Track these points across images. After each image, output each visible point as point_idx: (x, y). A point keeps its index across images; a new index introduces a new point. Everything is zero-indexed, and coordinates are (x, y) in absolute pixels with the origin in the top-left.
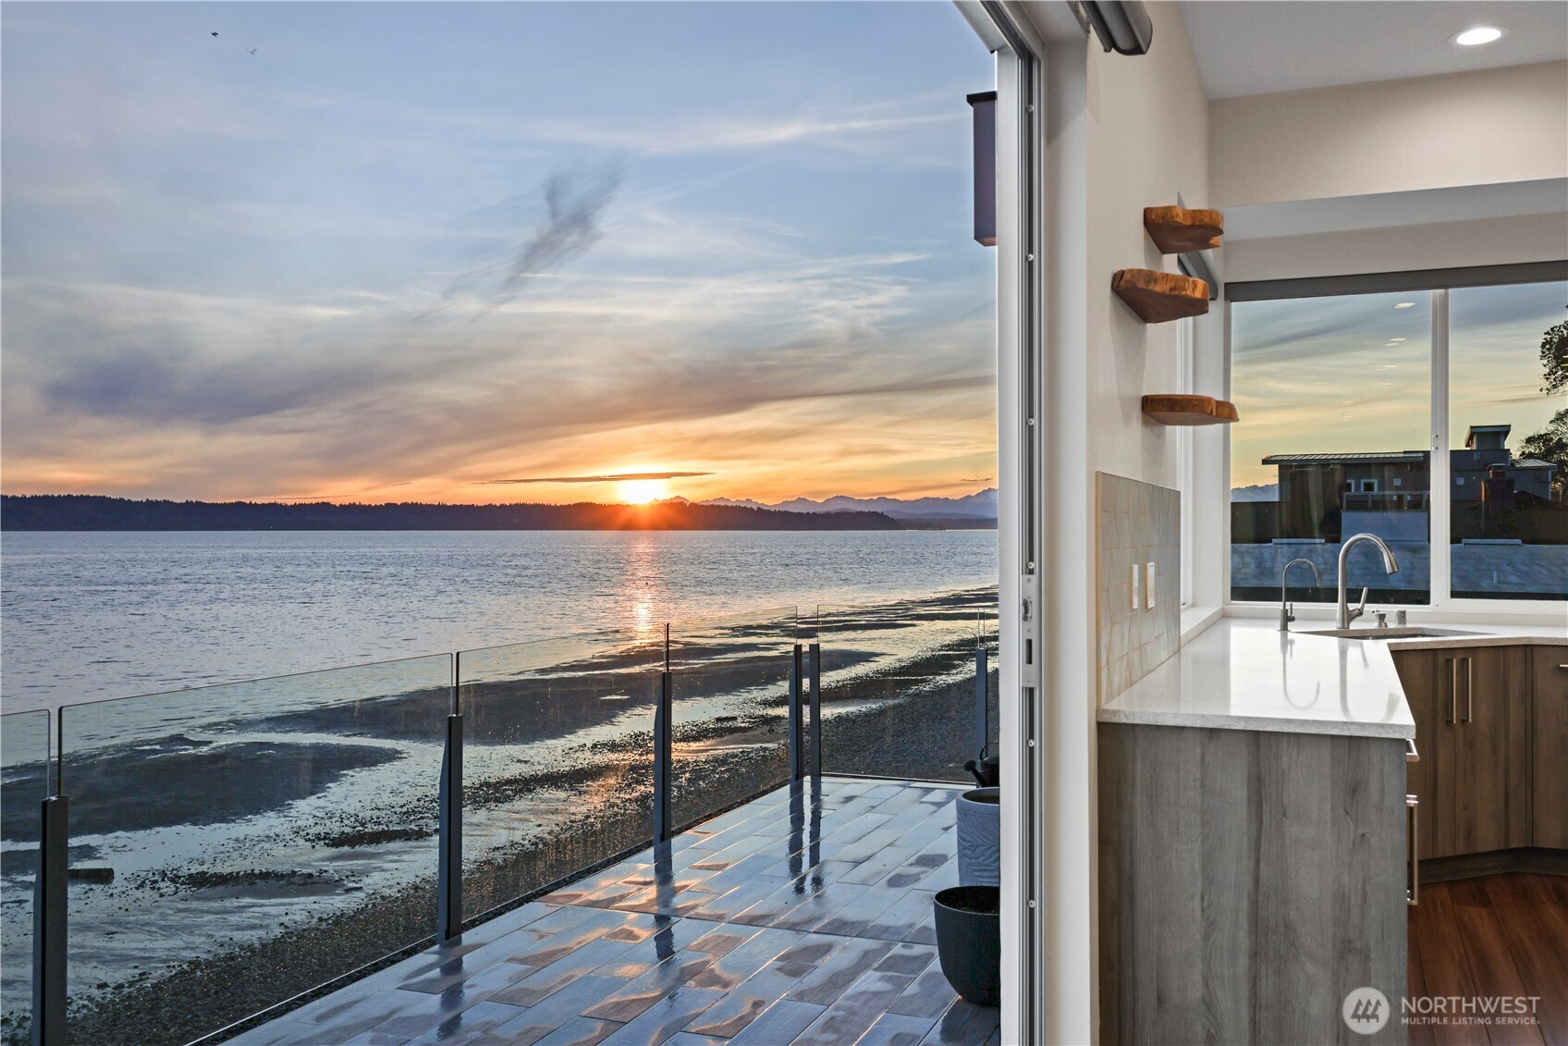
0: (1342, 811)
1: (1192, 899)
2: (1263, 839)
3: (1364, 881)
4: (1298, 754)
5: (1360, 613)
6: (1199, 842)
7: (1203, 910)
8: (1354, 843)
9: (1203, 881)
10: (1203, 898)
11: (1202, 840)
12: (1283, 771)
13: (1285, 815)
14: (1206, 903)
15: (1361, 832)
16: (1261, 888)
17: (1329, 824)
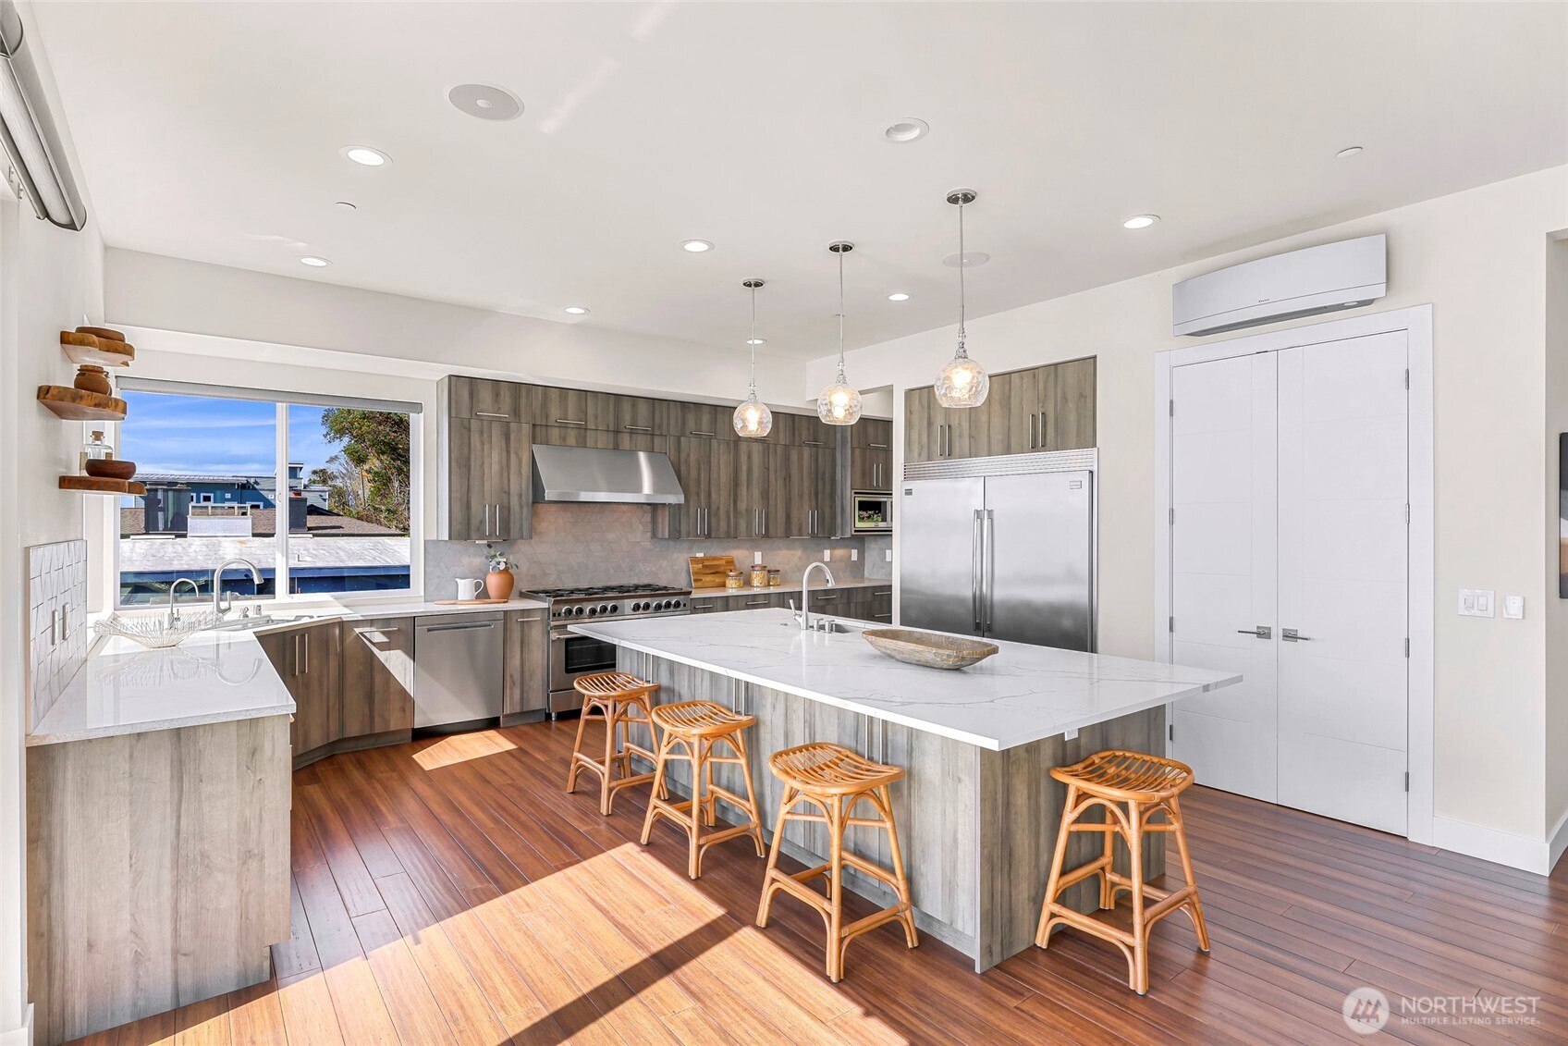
0: (245, 767)
1: (121, 861)
2: (184, 801)
3: (261, 809)
4: (212, 736)
5: (229, 609)
6: (128, 817)
7: (131, 866)
8: (253, 787)
9: (131, 845)
10: (131, 857)
11: (130, 816)
12: (200, 751)
13: (201, 781)
14: (134, 860)
15: (258, 778)
16: (181, 836)
17: (235, 778)
